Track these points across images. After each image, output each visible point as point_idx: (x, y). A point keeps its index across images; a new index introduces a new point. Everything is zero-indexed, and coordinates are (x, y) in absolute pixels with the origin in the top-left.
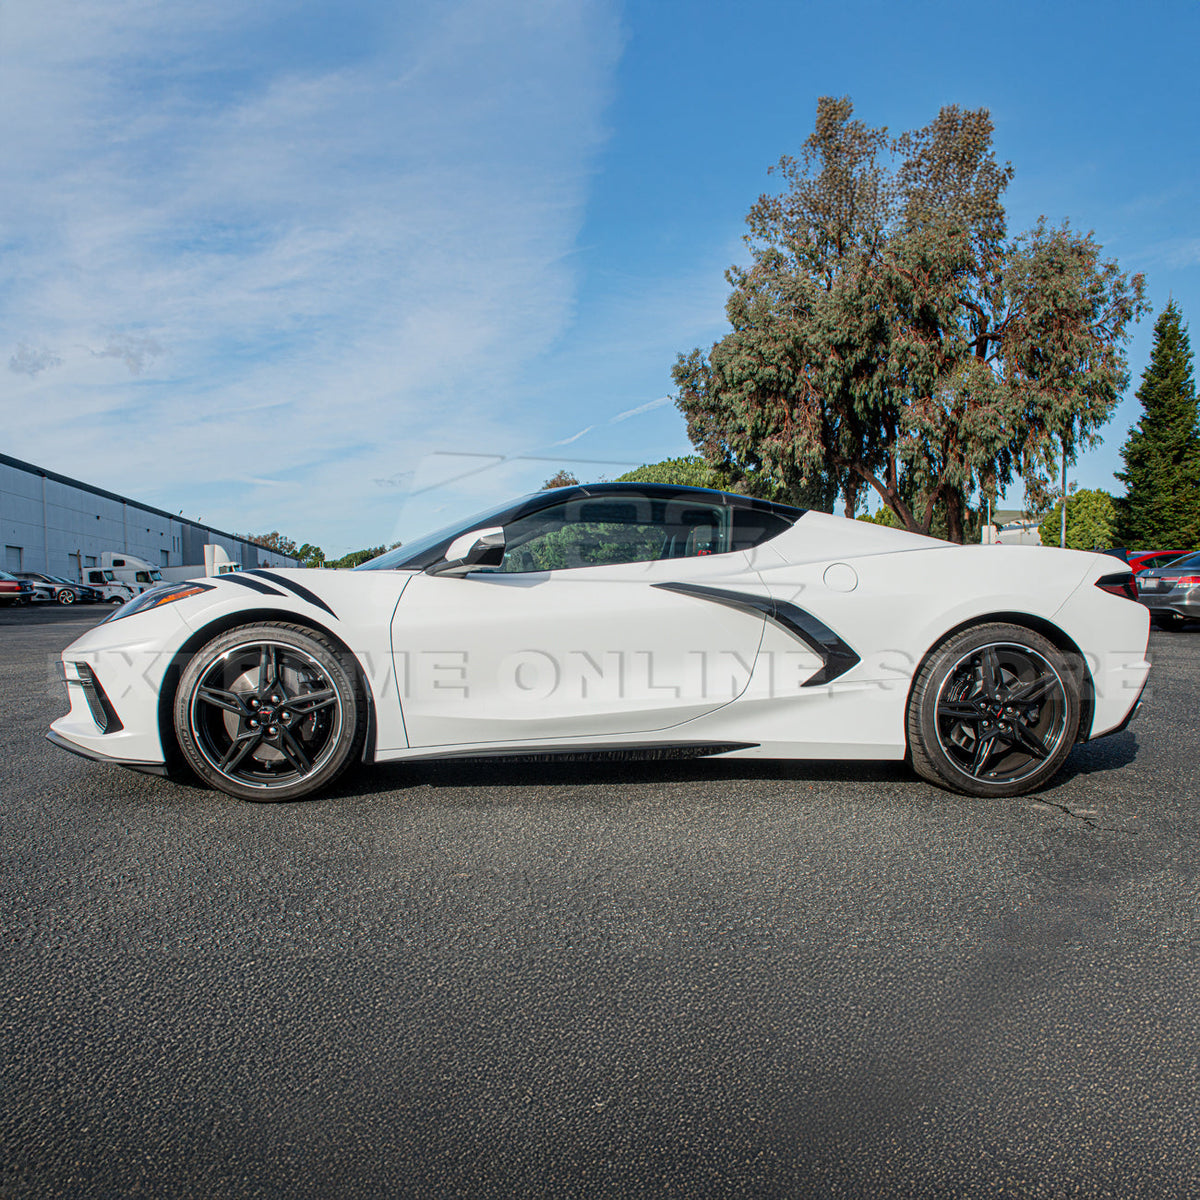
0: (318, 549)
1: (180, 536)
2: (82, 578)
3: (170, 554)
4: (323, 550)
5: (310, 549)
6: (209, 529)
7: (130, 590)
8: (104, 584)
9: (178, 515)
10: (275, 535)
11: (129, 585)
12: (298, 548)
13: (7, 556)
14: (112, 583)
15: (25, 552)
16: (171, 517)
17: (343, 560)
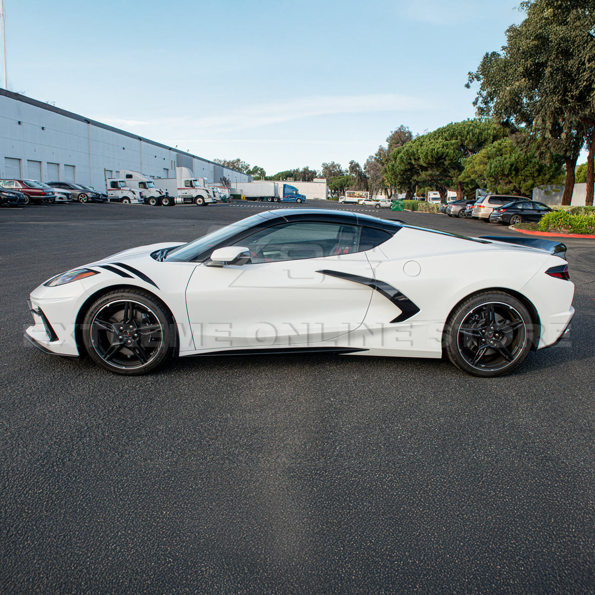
0: (262, 169)
1: (176, 161)
2: (106, 185)
3: (169, 170)
4: (265, 170)
5: (258, 169)
6: (194, 157)
7: (134, 193)
8: (119, 189)
9: (175, 148)
10: (238, 160)
11: (133, 190)
12: (251, 168)
13: (65, 170)
14: (124, 188)
15: (77, 168)
16: (170, 149)
17: (275, 176)
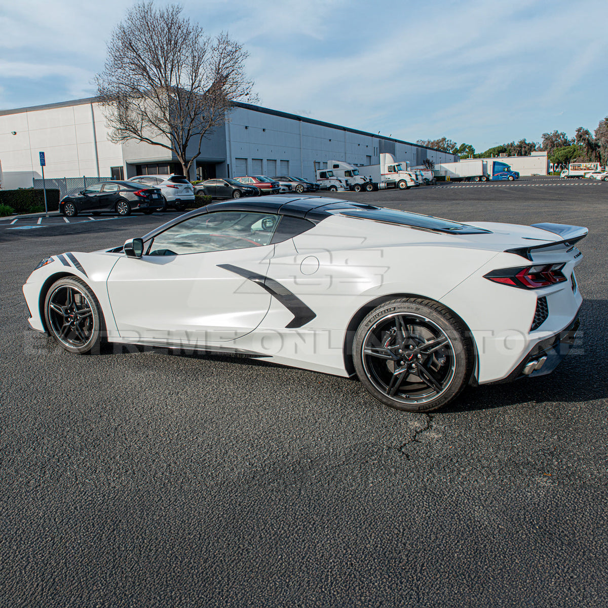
0: (471, 146)
1: (378, 147)
2: (316, 176)
3: (372, 157)
4: (474, 147)
5: (466, 147)
6: (396, 141)
7: (340, 181)
8: (327, 179)
9: (377, 134)
10: (444, 139)
11: (340, 178)
12: (458, 146)
13: (281, 166)
14: (332, 178)
15: (290, 163)
16: (373, 135)
17: (486, 153)
